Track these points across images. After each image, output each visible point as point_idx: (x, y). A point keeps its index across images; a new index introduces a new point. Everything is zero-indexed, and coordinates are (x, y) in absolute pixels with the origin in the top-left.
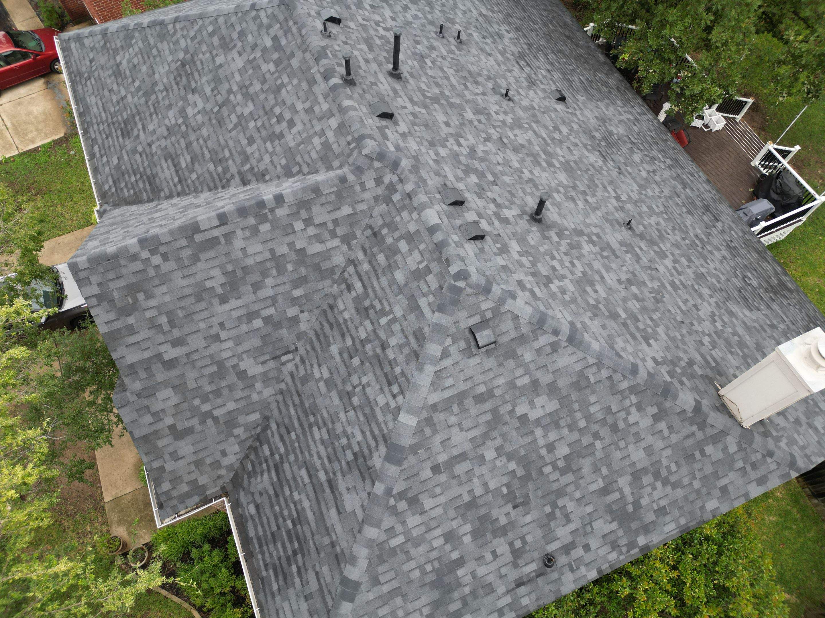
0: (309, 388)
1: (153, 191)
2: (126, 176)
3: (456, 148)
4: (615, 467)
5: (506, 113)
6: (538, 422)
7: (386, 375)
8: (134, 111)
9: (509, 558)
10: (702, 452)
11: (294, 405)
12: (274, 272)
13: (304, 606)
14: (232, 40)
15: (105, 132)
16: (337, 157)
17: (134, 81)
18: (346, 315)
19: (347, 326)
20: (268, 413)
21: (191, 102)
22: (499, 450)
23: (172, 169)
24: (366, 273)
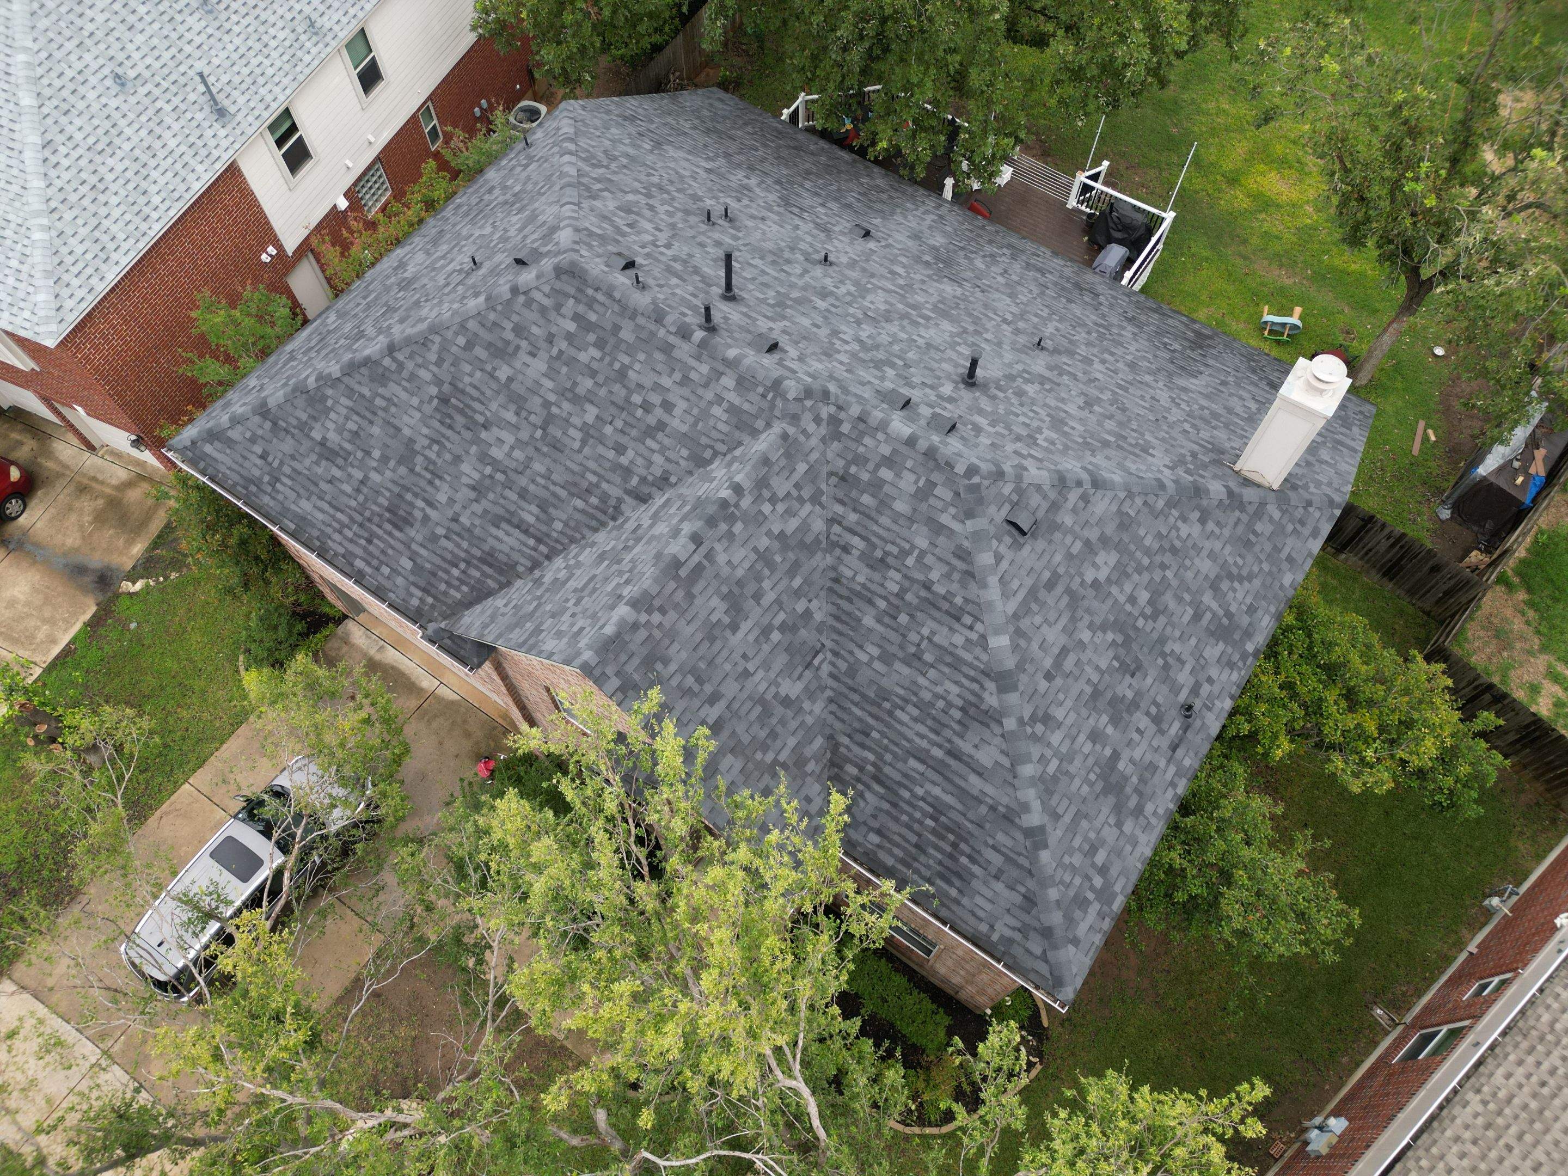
0: (864, 676)
1: (501, 572)
2: (440, 573)
3: (847, 347)
4: (1194, 588)
5: (842, 282)
6: (1108, 579)
7: (948, 613)
8: (397, 490)
9: (1153, 728)
10: (1255, 533)
11: (856, 704)
12: (766, 572)
13: (999, 886)
14: (508, 343)
15: (360, 537)
16: (757, 417)
17: (368, 453)
18: (861, 579)
19: (868, 590)
20: (828, 731)
21: (491, 440)
22: (1091, 626)
23: (516, 532)
24: (858, 523)
